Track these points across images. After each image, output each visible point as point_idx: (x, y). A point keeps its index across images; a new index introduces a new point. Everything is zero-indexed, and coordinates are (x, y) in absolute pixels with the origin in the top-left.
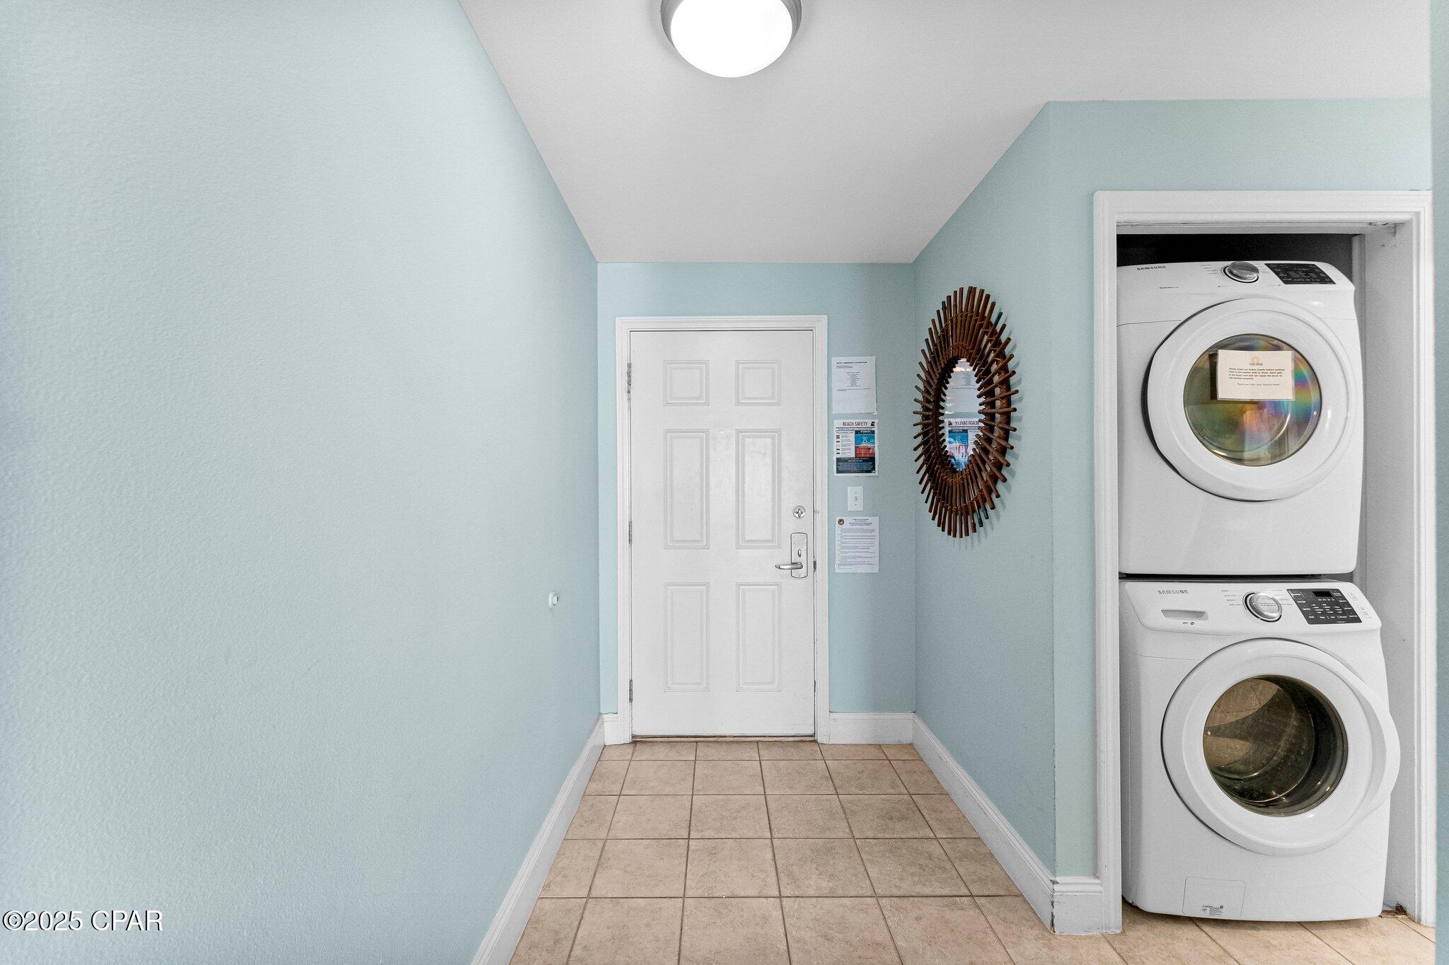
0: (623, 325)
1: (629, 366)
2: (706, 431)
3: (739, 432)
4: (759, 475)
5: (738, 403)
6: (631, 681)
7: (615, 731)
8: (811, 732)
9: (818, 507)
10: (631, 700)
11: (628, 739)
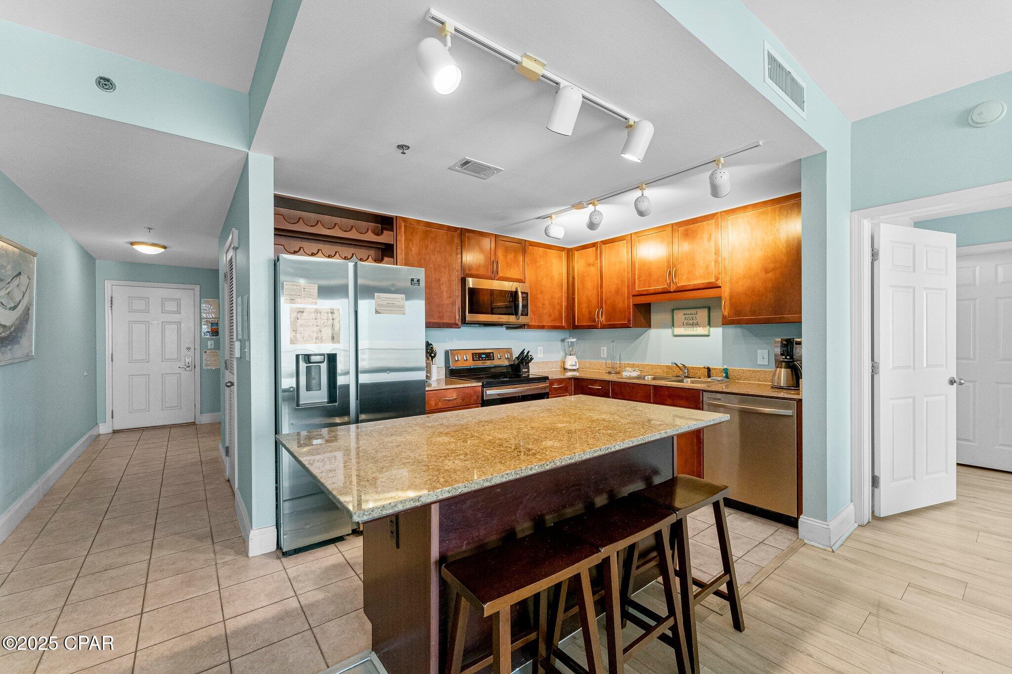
0: (108, 284)
1: (112, 298)
2: (148, 322)
3: (162, 322)
4: (171, 334)
5: (162, 312)
6: (112, 411)
7: (104, 429)
8: (193, 421)
9: (196, 347)
10: (112, 417)
11: (111, 431)
